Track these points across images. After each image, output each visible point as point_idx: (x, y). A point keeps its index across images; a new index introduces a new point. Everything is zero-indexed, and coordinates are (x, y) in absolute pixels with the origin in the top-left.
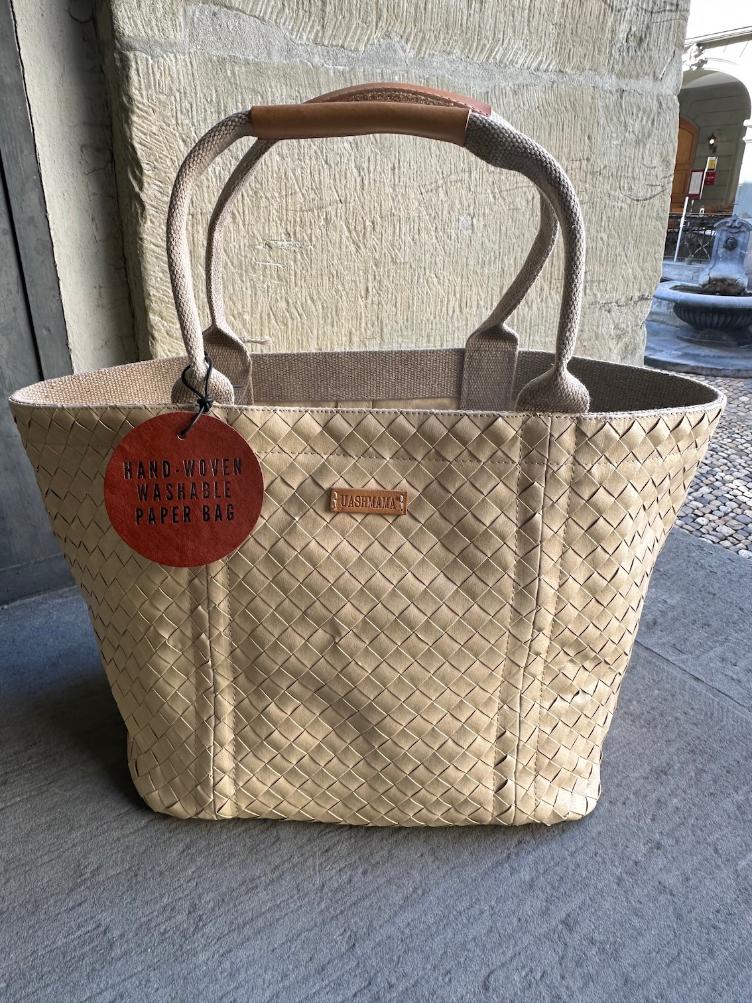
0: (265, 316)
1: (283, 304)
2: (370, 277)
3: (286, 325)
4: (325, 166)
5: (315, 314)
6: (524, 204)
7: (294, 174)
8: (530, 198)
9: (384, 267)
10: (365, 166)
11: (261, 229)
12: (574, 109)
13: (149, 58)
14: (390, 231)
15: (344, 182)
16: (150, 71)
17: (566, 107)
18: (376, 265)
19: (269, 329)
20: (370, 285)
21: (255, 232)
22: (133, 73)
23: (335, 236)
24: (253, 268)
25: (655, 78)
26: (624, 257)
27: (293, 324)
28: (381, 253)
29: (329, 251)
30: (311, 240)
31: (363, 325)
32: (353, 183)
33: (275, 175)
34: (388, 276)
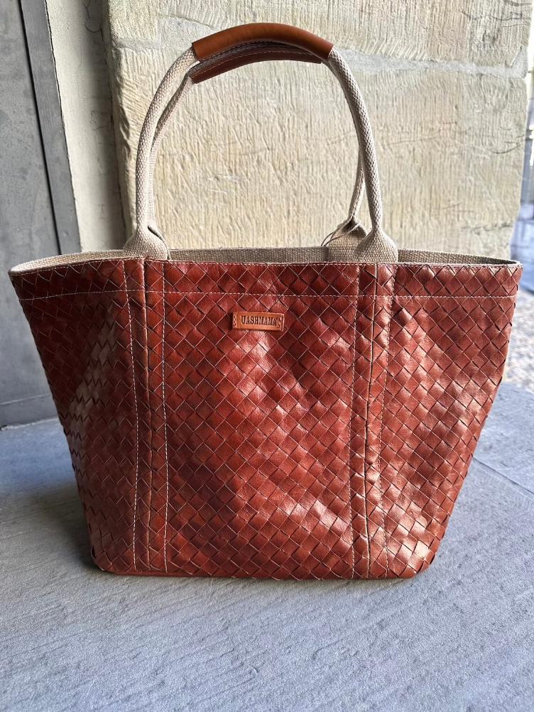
0: (215, 228)
1: (227, 220)
2: (291, 204)
3: (230, 234)
4: (257, 124)
5: (251, 227)
6: (407, 153)
7: (235, 129)
8: (412, 149)
9: (301, 196)
10: (286, 124)
11: (211, 166)
12: (444, 87)
13: (135, 53)
14: (305, 170)
15: (270, 135)
16: (135, 61)
17: (437, 86)
18: (295, 194)
19: (218, 236)
20: (291, 209)
21: (208, 169)
22: (123, 62)
23: (265, 173)
24: (206, 194)
25: (507, 66)
26: (488, 194)
27: (235, 235)
28: (298, 186)
29: (260, 184)
30: (247, 175)
31: (286, 237)
32: (277, 136)
33: (221, 130)
34: (304, 203)
